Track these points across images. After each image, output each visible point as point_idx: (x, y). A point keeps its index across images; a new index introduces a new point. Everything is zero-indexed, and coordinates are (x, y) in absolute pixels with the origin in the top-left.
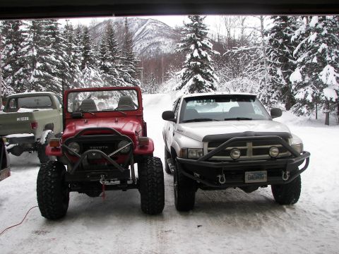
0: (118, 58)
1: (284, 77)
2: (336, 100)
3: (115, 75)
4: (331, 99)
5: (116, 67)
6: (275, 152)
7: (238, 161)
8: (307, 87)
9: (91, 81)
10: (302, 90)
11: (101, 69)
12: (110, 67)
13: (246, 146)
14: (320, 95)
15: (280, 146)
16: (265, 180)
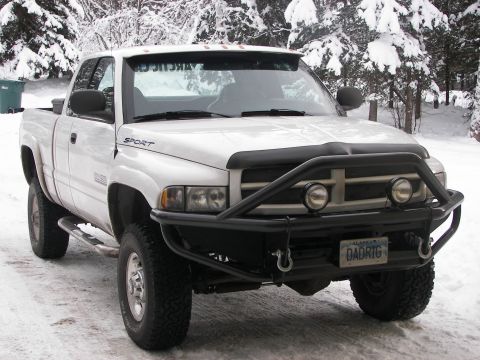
1: (260, 11)
2: (398, 70)
4: (387, 67)
6: (403, 191)
7: (319, 215)
8: (327, 38)
10: (315, 44)
14: (360, 57)
15: (416, 176)
16: (383, 260)
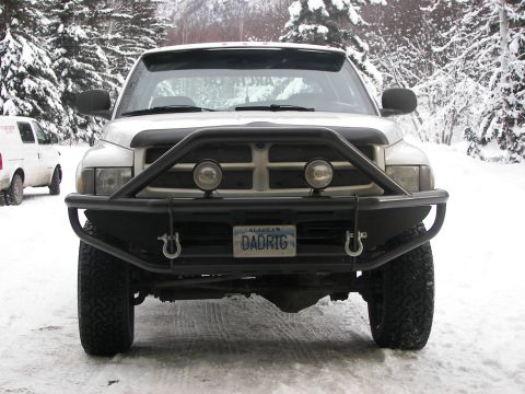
0: (108, 17)
3: (98, 65)
5: (102, 42)
9: (22, 76)
11: (57, 44)
12: (81, 40)
13: (250, 161)
16: (291, 252)
